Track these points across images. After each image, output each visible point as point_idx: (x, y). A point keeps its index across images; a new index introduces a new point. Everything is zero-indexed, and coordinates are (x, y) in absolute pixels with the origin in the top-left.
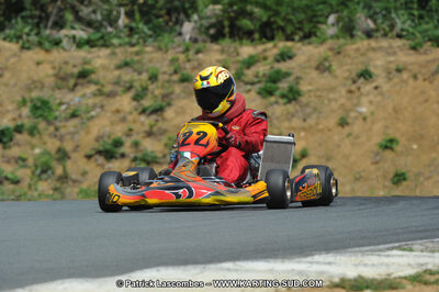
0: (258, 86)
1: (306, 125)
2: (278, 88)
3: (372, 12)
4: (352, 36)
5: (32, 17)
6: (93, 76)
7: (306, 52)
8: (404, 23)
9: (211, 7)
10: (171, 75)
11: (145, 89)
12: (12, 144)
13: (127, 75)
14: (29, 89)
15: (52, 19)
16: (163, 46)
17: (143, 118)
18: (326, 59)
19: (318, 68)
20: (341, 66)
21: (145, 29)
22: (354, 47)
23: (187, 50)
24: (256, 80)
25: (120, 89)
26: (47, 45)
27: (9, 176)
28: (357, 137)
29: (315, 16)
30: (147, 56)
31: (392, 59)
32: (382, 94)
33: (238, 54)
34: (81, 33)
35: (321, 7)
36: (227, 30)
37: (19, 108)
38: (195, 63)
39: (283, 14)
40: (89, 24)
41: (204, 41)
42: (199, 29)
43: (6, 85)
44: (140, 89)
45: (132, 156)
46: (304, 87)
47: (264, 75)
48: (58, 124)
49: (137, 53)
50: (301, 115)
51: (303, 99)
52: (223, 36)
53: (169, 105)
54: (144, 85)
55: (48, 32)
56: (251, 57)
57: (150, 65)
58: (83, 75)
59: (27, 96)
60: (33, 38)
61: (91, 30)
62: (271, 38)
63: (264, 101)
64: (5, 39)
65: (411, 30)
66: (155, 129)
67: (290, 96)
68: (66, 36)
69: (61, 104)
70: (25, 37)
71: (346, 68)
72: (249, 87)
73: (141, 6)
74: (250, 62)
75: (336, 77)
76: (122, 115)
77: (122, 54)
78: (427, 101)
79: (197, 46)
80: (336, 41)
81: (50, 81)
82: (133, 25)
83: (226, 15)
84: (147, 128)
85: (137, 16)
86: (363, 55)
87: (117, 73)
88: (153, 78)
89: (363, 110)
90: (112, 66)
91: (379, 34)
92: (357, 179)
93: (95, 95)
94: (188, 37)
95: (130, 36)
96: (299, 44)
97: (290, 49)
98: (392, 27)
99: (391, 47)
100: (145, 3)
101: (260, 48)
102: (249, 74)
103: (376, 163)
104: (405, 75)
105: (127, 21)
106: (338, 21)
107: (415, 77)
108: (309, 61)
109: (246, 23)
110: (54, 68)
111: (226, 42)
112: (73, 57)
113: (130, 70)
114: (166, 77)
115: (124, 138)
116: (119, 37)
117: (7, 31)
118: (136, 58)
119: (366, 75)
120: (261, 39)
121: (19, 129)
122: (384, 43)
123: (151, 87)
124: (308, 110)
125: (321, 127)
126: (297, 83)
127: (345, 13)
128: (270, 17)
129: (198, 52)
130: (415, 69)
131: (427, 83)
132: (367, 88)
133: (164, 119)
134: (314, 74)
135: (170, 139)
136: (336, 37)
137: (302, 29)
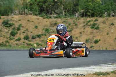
0: (91, 26)
1: (100, 34)
2: (94, 27)
3: (114, 12)
4: (110, 16)
5: (46, 12)
7: (101, 20)
9: (82, 10)
10: (73, 24)
12: (41, 38)
14: (45, 27)
15: (50, 12)
16: (72, 18)
18: (104, 21)
19: (103, 23)
22: (110, 18)
23: (76, 19)
26: (48, 18)
27: (40, 44)
28: (111, 37)
29: (102, 12)
30: (68, 20)
32: (115, 28)
33: (87, 20)
34: (55, 15)
35: (104, 10)
36: (85, 15)
37: (42, 30)
38: (78, 22)
39: (96, 12)
40: (57, 14)
41: (80, 17)
42: (79, 15)
43: (40, 26)
46: (100, 27)
47: (92, 24)
48: (50, 34)
49: (67, 20)
50: (99, 32)
51: (100, 29)
53: (73, 30)
55: (49, 15)
56: (89, 20)
57: (69, 22)
58: (56, 24)
59: (44, 28)
60: (46, 16)
61: (57, 15)
62: (94, 17)
63: (92, 29)
64: (40, 16)
67: (97, 28)
68: (52, 16)
69: (51, 30)
70: (44, 16)
71: (108, 23)
72: (89, 26)
73: (67, 10)
74: (89, 22)
75: (106, 25)
77: (64, 20)
79: (79, 18)
81: (49, 25)
82: (66, 14)
83: (84, 12)
85: (67, 12)
86: (112, 20)
88: (70, 24)
89: (112, 31)
90: (61, 22)
91: (115, 16)
92: (110, 45)
94: (77, 16)
95: (65, 16)
96: (99, 18)
97: (97, 19)
100: (68, 10)
101: (91, 19)
102: (89, 24)
103: (114, 42)
105: (65, 13)
106: (107, 13)
108: (101, 21)
109: (88, 13)
110: (50, 22)
111: (85, 17)
112: (53, 20)
113: (65, 23)
114: (72, 24)
116: (63, 16)
117: (41, 15)
118: (66, 21)
119: (112, 24)
120: (91, 17)
121: (42, 35)
123: (69, 26)
124: (101, 31)
125: (103, 35)
127: (108, 12)
128: (93, 12)
129: (79, 19)
132: (113, 27)
133: (72, 33)
134: (102, 24)
136: (106, 16)
137: (100, 15)
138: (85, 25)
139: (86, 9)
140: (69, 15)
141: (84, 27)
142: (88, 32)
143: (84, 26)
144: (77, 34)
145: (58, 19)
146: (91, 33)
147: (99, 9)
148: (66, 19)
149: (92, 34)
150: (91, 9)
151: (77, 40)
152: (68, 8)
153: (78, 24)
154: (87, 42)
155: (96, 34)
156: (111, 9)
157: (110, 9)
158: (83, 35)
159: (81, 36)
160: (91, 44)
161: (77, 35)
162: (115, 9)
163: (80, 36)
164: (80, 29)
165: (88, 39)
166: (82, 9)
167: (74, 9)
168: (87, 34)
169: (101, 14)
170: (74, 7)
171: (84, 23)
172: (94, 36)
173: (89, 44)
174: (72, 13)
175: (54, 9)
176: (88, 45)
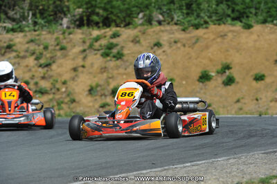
0: (101, 51)
1: (126, 72)
2: (111, 53)
3: (162, 12)
4: (151, 24)
6: (14, 48)
7: (127, 33)
8: (178, 17)
9: (77, 10)
10: (55, 46)
11: (41, 54)
13: (32, 47)
16: (51, 30)
17: (40, 69)
18: (137, 37)
19: (132, 41)
20: (145, 40)
21: (42, 22)
22: (152, 30)
23: (64, 33)
24: (100, 48)
25: (28, 54)
29: (132, 14)
30: (43, 37)
31: (172, 36)
32: (167, 55)
33: (91, 35)
34: (9, 25)
35: (135, 9)
36: (85, 22)
38: (68, 40)
39: (115, 13)
40: (13, 20)
41: (74, 28)
42: (71, 21)
44: (38, 54)
45: (34, 90)
46: (125, 52)
47: (105, 46)
49: (38, 35)
50: (124, 66)
51: (125, 58)
52: (83, 25)
53: (54, 62)
54: (41, 51)
56: (98, 36)
57: (45, 41)
58: (9, 47)
61: (14, 23)
62: (109, 26)
63: (105, 60)
65: (182, 21)
66: (46, 75)
71: (147, 41)
72: (96, 52)
73: (40, 10)
74: (97, 39)
75: (142, 46)
76: (29, 68)
77: (30, 36)
78: (190, 58)
79: (72, 30)
80: (142, 27)
82: (36, 20)
83: (84, 14)
84: (42, 75)
85: (38, 15)
86: (157, 34)
87: (27, 46)
88: (46, 48)
90: (25, 42)
91: (165, 23)
93: (15, 57)
94: (65, 26)
95: (35, 26)
96: (123, 29)
97: (118, 31)
98: (172, 19)
99: (172, 30)
100: (43, 9)
101: (103, 31)
102: (97, 45)
104: (179, 45)
106: (144, 16)
107: (184, 46)
108: (128, 37)
109: (95, 18)
111: (85, 28)
112: (4, 38)
113: (34, 44)
114: (53, 47)
115: (30, 80)
116: (29, 27)
118: (37, 38)
119: (158, 45)
120: (103, 26)
122: (168, 28)
123: (45, 53)
124: (128, 64)
126: (122, 50)
127: (147, 12)
128: (108, 15)
129: (70, 34)
130: (184, 41)
131: (190, 49)
132: (160, 51)
133: (51, 70)
134: (131, 44)
135: (54, 80)
136: (142, 24)
137: (125, 21)
138: (86, 47)
139: (89, 5)
140: (45, 22)
141: (84, 55)
142: (96, 66)
143: (84, 51)
144: (67, 72)
145: (15, 34)
146: (102, 69)
147: (124, 5)
148: (37, 33)
149: (104, 72)
150: (103, 5)
151: (67, 88)
152: (42, 5)
153: (69, 46)
154: (92, 92)
155: (116, 72)
156: (153, 5)
157: (150, 4)
158: (81, 75)
159: (76, 79)
160: (103, 97)
161: (66, 77)
162: (164, 5)
163: (73, 79)
164: (73, 59)
165: (94, 84)
166: (79, 7)
167: (56, 7)
168: (90, 73)
169: (127, 19)
170: (58, 3)
171: (84, 42)
172: (110, 76)
173: (97, 97)
174: (52, 17)
175: (7, 9)
176: (96, 100)
